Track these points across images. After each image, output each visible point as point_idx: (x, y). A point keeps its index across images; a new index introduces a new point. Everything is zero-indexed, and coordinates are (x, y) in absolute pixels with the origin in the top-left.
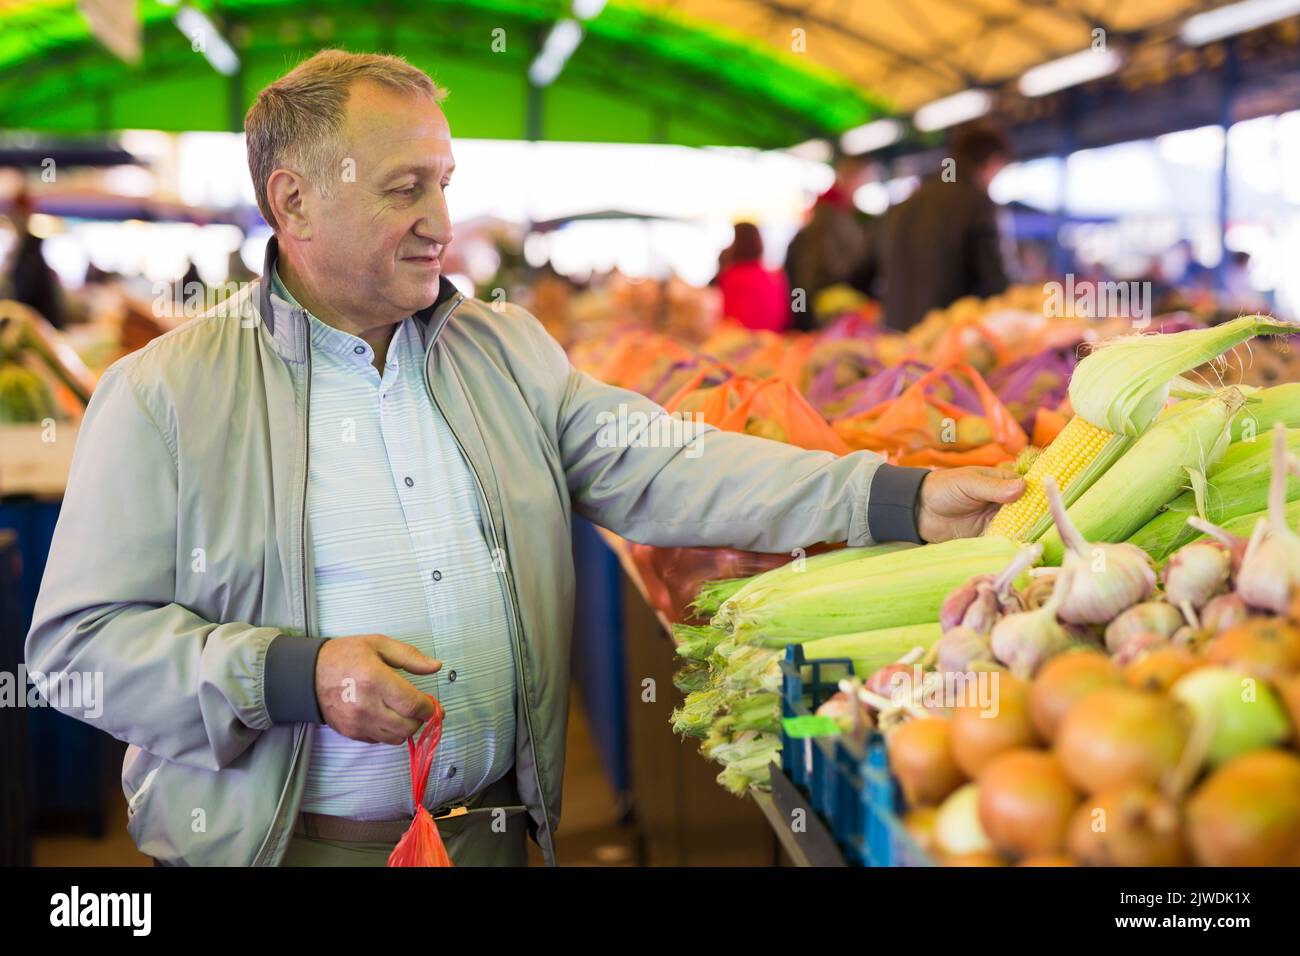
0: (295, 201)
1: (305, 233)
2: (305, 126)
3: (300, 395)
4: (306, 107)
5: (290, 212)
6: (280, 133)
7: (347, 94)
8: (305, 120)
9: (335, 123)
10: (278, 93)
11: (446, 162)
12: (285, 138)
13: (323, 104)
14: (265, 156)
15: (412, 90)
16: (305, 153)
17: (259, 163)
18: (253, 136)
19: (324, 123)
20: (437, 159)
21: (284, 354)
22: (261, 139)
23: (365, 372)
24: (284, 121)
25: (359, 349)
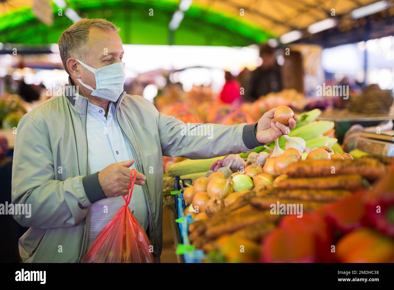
0: (75, 66)
1: (79, 76)
2: (76, 42)
3: (83, 125)
4: (76, 37)
5: (74, 70)
6: (69, 45)
7: (89, 32)
8: (76, 40)
9: (85, 41)
10: (67, 33)
11: (121, 51)
12: (70, 47)
13: (81, 35)
14: (65, 53)
15: (108, 29)
16: (77, 51)
17: (63, 55)
18: (61, 47)
19: (82, 41)
20: (118, 50)
21: (78, 112)
22: (63, 47)
23: (102, 118)
24: (70, 41)
25: (100, 111)
